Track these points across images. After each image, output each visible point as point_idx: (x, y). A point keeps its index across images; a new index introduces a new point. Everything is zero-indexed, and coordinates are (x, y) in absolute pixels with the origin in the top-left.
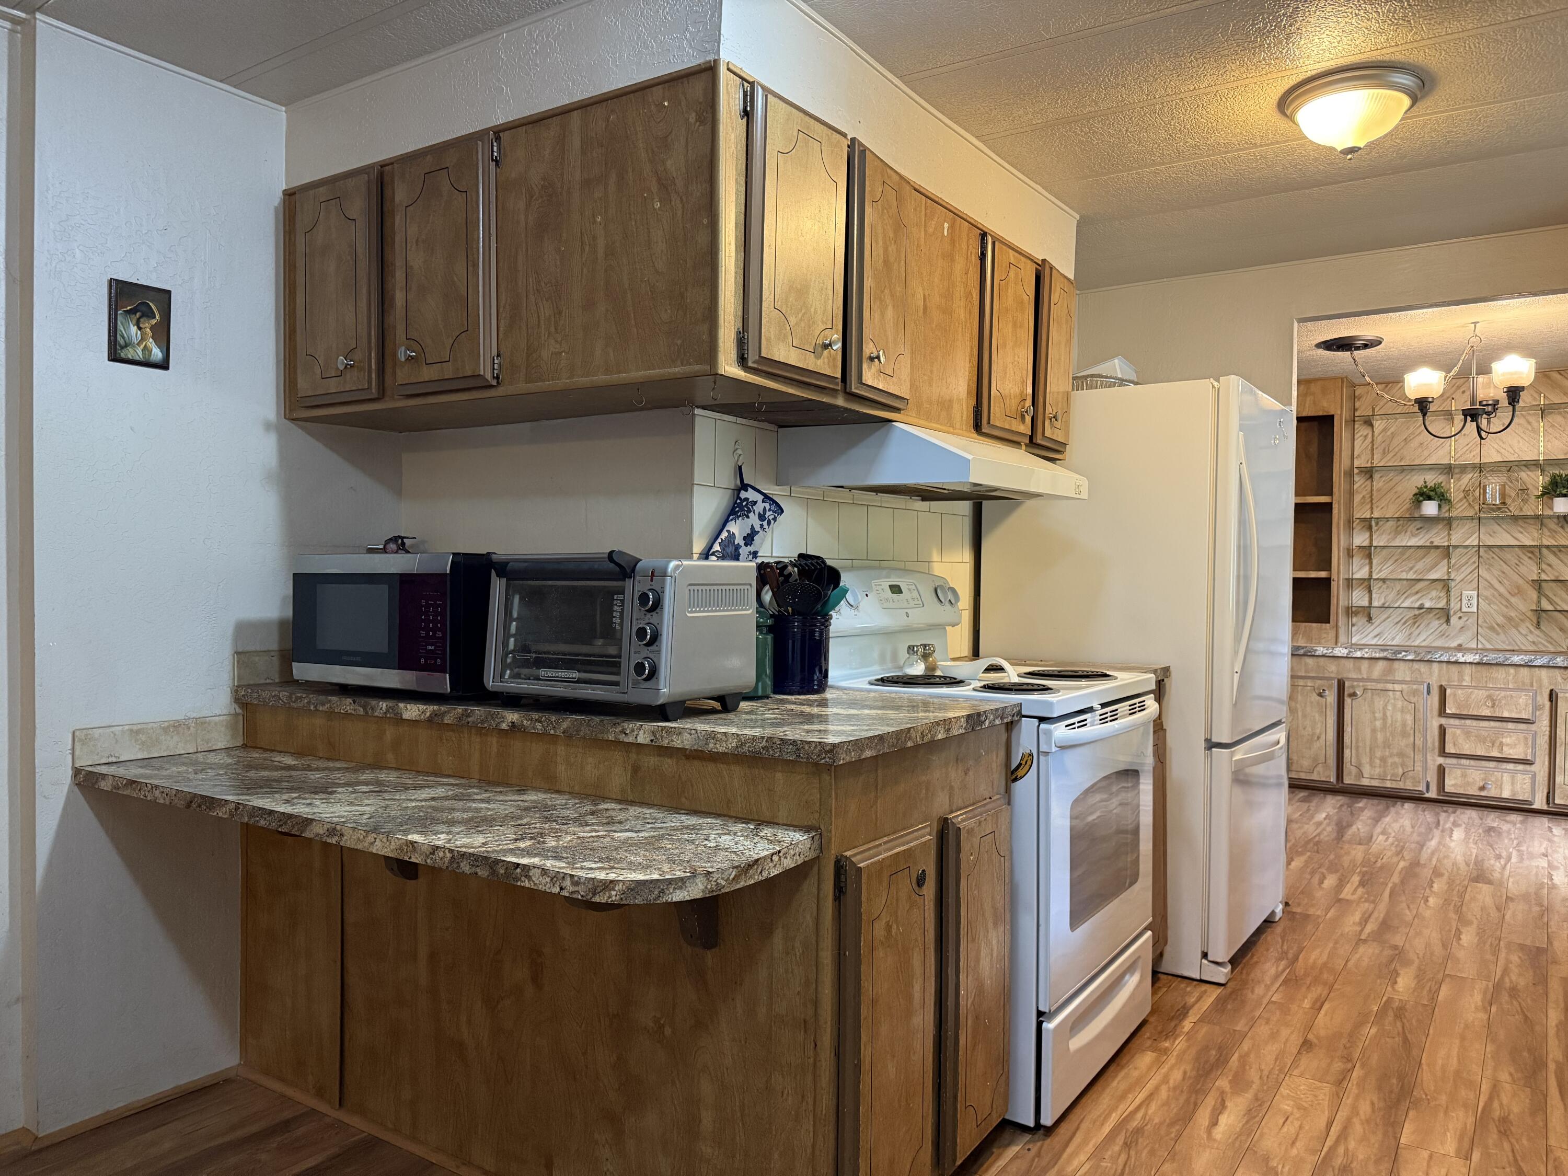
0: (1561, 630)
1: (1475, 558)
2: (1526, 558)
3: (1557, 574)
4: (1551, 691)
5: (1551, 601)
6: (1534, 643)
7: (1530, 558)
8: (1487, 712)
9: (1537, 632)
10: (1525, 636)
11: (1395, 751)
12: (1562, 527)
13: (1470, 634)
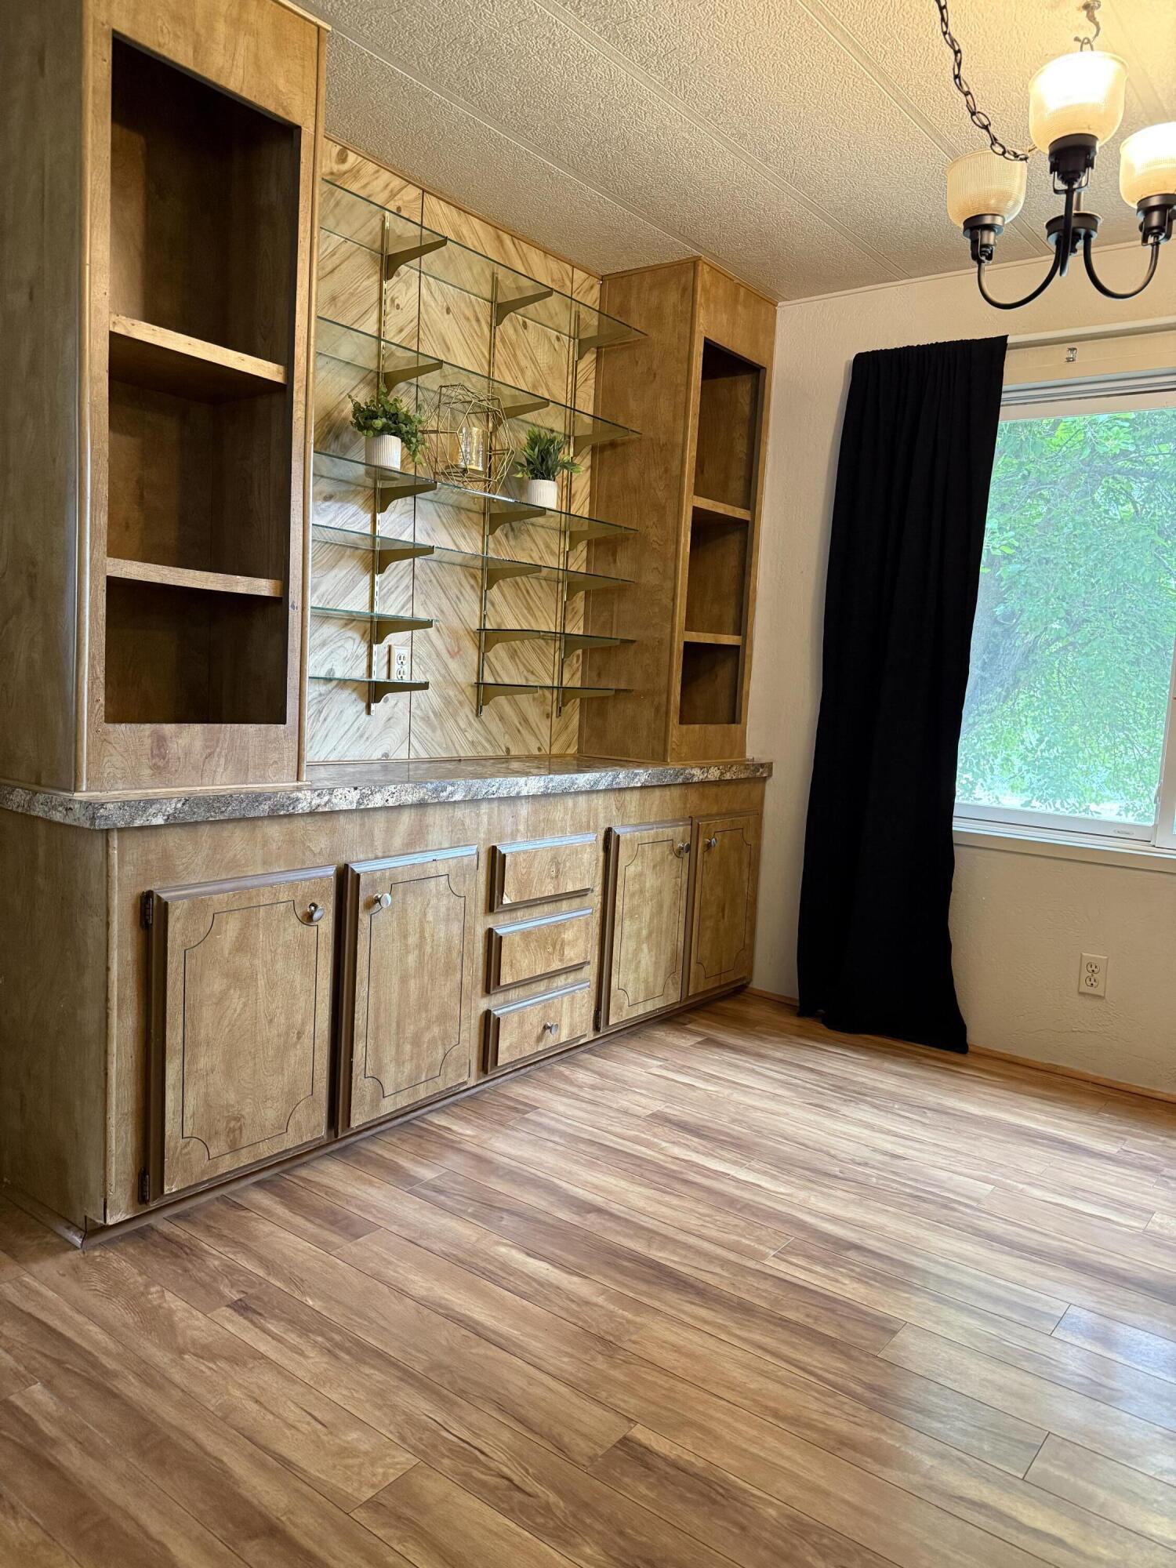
0: (501, 718)
1: (408, 580)
2: (468, 588)
3: (499, 620)
4: (609, 831)
5: (494, 672)
6: (472, 743)
7: (472, 587)
8: (549, 890)
9: (476, 725)
10: (463, 731)
11: (435, 1012)
12: (506, 536)
13: (399, 730)
